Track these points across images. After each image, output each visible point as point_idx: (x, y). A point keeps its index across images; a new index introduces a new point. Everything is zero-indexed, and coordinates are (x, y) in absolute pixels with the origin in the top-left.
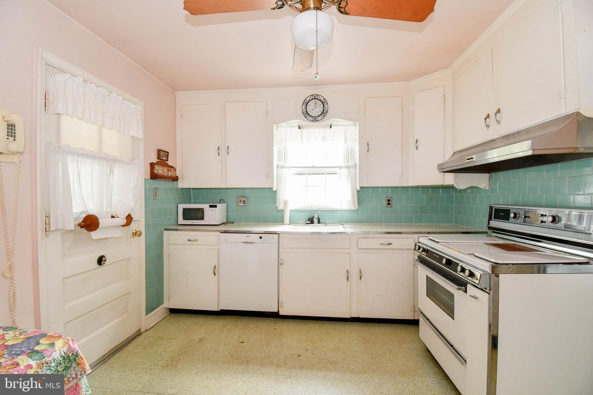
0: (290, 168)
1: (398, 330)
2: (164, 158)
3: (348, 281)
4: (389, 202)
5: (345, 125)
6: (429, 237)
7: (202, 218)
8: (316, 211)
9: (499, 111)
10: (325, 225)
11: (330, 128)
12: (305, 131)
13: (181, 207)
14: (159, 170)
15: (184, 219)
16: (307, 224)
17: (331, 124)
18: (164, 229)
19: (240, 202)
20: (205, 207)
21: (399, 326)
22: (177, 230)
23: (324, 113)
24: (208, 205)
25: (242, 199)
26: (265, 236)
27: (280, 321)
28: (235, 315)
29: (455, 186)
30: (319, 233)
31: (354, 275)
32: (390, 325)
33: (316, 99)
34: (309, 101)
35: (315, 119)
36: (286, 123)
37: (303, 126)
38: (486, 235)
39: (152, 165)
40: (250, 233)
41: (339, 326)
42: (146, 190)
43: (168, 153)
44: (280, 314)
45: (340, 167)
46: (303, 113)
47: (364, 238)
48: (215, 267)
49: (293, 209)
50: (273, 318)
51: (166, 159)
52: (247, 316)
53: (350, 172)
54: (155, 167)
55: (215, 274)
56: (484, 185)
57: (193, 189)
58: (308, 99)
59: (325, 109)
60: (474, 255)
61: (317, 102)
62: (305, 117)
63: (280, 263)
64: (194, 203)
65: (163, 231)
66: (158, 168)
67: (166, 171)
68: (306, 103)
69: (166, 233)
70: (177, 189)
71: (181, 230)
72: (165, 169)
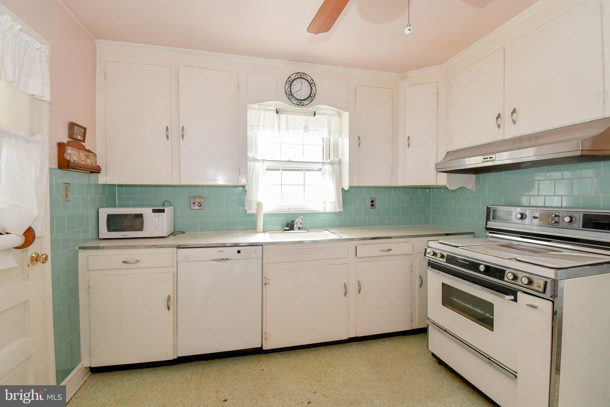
0: (264, 162)
1: (398, 344)
2: (79, 137)
3: (345, 296)
4: (373, 203)
5: (329, 115)
6: (439, 241)
7: (141, 229)
8: (297, 215)
9: (514, 111)
10: (307, 231)
11: (314, 116)
12: (283, 117)
13: (104, 213)
14: (73, 155)
15: (109, 230)
16: (285, 230)
17: (315, 112)
18: (79, 248)
19: (194, 204)
20: (147, 212)
21: (396, 339)
22: (98, 248)
23: (311, 97)
24: (150, 210)
25: (197, 200)
26: (244, 250)
27: (263, 357)
28: (198, 361)
29: (448, 186)
30: (301, 242)
31: (353, 289)
32: (387, 340)
33: (302, 78)
34: (294, 80)
35: (300, 102)
36: (260, 105)
37: (281, 110)
38: (472, 235)
39: (61, 147)
40: (224, 246)
41: (336, 351)
42: (51, 186)
43: (85, 129)
44: (264, 348)
45: (323, 162)
46: (286, 94)
47: (363, 245)
48: (170, 298)
49: (266, 213)
50: (253, 356)
51: (82, 139)
52: (216, 359)
53: (334, 169)
54: (68, 151)
55: (169, 308)
56: (471, 186)
57: (120, 186)
58: (293, 77)
59: (312, 92)
60: (516, 259)
61: (303, 83)
62: (289, 99)
63: (264, 284)
64: (120, 206)
65: (78, 251)
66: (72, 152)
67: (84, 157)
68: (290, 82)
69: (82, 254)
70: (97, 185)
71: (103, 248)
72: (82, 155)
